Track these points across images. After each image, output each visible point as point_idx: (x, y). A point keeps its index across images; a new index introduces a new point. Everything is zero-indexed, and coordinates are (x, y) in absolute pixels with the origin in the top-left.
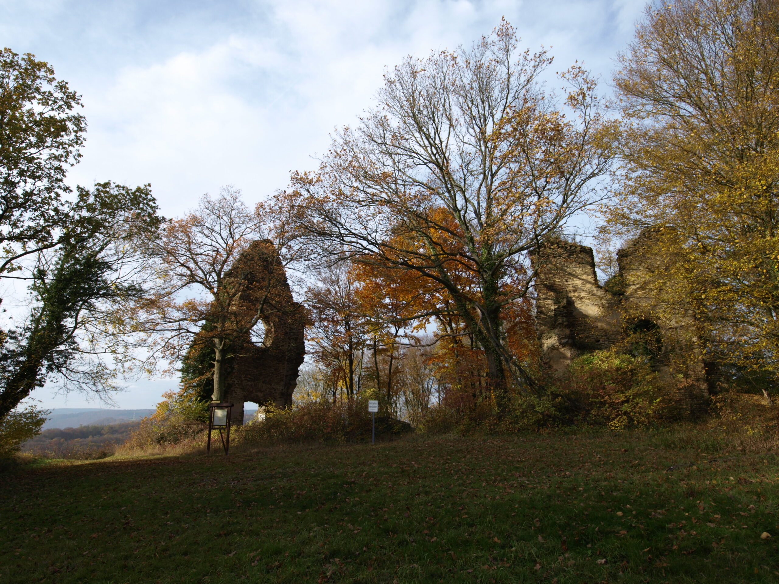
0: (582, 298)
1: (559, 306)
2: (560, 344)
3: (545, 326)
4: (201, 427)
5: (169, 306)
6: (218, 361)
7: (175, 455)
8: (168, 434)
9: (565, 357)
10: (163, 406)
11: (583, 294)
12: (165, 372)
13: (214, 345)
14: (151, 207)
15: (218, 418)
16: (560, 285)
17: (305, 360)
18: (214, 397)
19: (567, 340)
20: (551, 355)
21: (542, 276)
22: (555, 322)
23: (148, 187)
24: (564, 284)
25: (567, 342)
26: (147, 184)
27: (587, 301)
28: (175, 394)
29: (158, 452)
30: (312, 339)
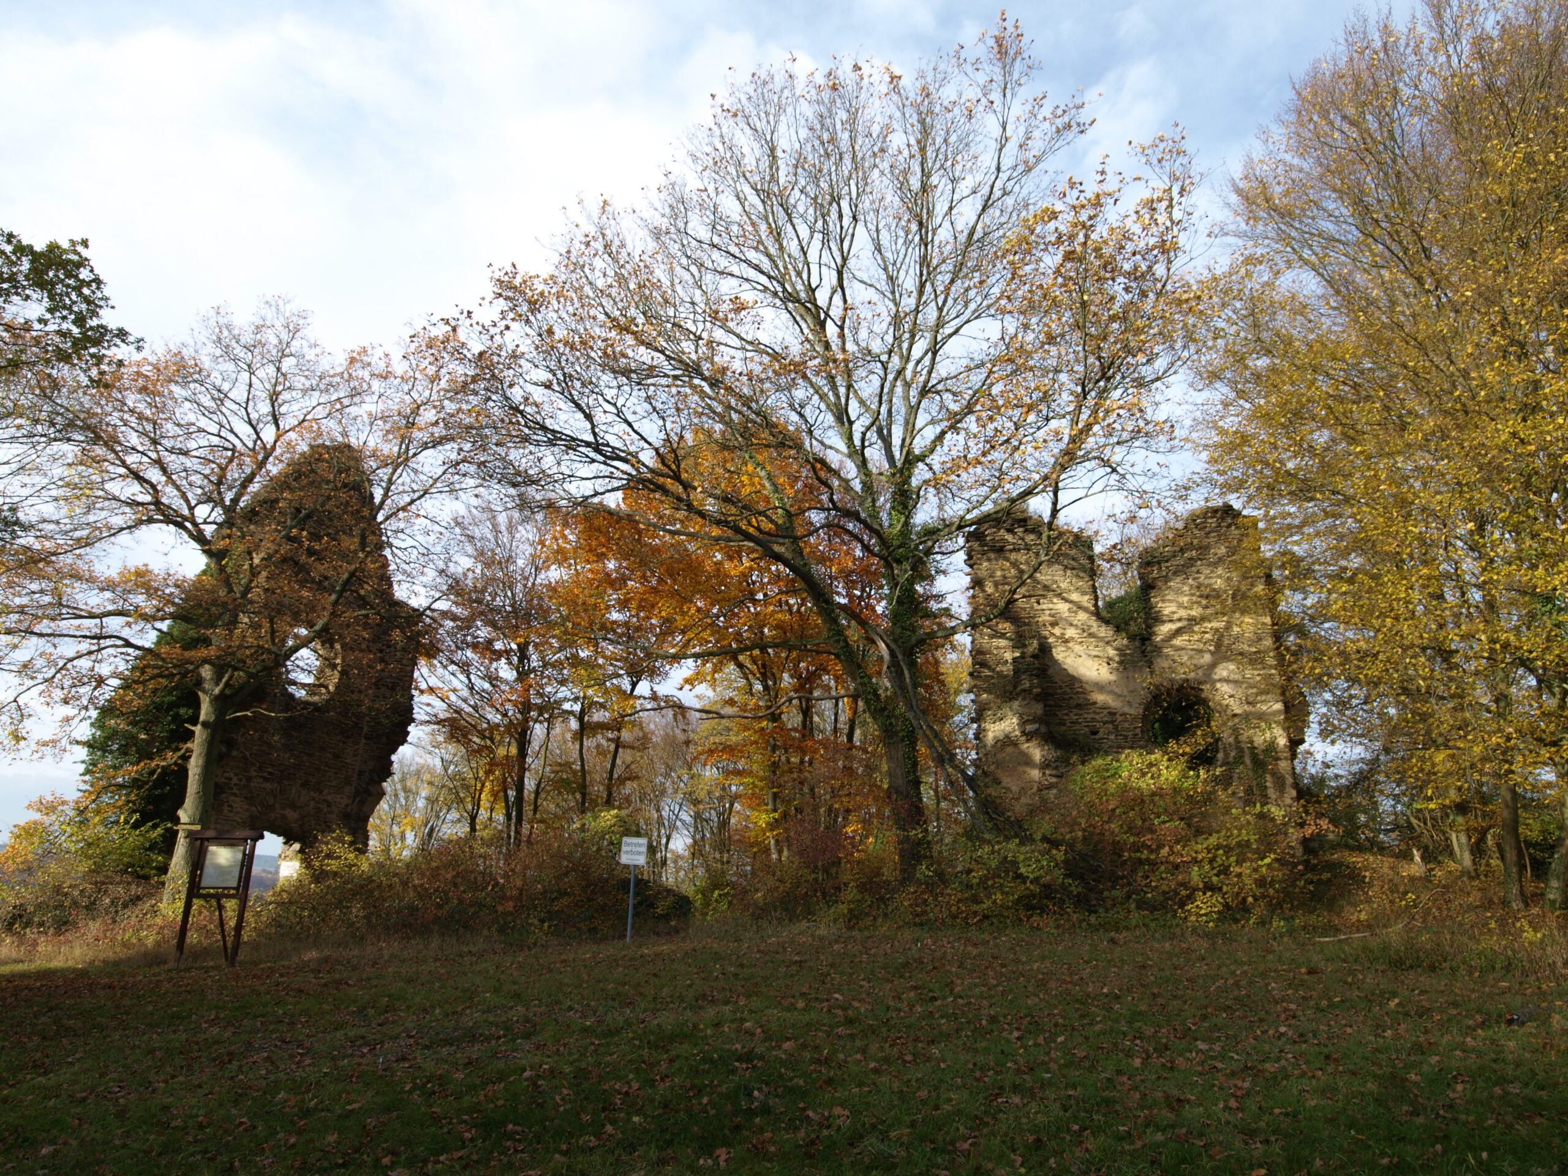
0: (1066, 641)
1: (1023, 653)
2: (1023, 733)
3: (989, 692)
4: (134, 890)
5: (76, 576)
6: (205, 725)
7: (70, 963)
8: (39, 907)
9: (1028, 761)
10: (28, 832)
11: (1071, 632)
12: (45, 744)
13: (199, 682)
14: (88, 301)
15: (218, 867)
16: (1024, 609)
17: (409, 739)
18: (183, 815)
19: (1037, 726)
20: (1000, 756)
21: (989, 589)
22: (1015, 687)
23: (80, 248)
24: (1032, 608)
25: (1037, 730)
26: (78, 238)
27: (1078, 648)
28: (64, 803)
29: (14, 955)
30: (431, 690)
